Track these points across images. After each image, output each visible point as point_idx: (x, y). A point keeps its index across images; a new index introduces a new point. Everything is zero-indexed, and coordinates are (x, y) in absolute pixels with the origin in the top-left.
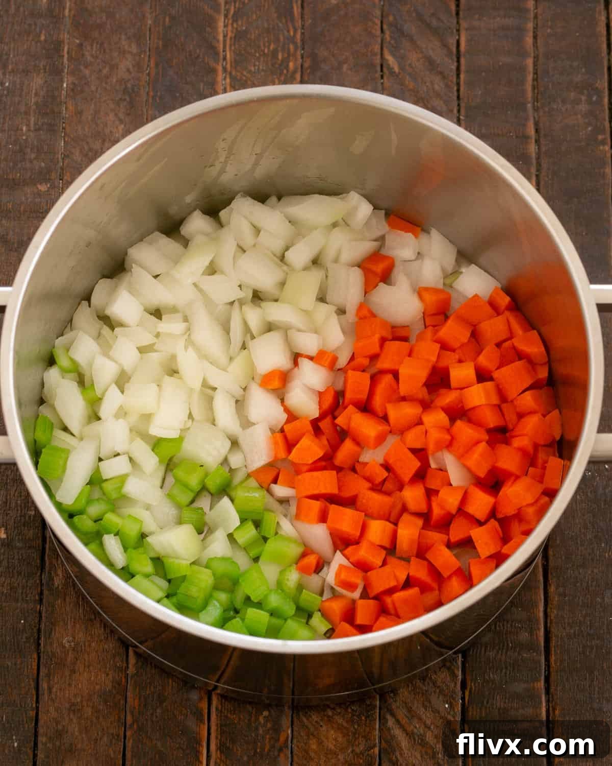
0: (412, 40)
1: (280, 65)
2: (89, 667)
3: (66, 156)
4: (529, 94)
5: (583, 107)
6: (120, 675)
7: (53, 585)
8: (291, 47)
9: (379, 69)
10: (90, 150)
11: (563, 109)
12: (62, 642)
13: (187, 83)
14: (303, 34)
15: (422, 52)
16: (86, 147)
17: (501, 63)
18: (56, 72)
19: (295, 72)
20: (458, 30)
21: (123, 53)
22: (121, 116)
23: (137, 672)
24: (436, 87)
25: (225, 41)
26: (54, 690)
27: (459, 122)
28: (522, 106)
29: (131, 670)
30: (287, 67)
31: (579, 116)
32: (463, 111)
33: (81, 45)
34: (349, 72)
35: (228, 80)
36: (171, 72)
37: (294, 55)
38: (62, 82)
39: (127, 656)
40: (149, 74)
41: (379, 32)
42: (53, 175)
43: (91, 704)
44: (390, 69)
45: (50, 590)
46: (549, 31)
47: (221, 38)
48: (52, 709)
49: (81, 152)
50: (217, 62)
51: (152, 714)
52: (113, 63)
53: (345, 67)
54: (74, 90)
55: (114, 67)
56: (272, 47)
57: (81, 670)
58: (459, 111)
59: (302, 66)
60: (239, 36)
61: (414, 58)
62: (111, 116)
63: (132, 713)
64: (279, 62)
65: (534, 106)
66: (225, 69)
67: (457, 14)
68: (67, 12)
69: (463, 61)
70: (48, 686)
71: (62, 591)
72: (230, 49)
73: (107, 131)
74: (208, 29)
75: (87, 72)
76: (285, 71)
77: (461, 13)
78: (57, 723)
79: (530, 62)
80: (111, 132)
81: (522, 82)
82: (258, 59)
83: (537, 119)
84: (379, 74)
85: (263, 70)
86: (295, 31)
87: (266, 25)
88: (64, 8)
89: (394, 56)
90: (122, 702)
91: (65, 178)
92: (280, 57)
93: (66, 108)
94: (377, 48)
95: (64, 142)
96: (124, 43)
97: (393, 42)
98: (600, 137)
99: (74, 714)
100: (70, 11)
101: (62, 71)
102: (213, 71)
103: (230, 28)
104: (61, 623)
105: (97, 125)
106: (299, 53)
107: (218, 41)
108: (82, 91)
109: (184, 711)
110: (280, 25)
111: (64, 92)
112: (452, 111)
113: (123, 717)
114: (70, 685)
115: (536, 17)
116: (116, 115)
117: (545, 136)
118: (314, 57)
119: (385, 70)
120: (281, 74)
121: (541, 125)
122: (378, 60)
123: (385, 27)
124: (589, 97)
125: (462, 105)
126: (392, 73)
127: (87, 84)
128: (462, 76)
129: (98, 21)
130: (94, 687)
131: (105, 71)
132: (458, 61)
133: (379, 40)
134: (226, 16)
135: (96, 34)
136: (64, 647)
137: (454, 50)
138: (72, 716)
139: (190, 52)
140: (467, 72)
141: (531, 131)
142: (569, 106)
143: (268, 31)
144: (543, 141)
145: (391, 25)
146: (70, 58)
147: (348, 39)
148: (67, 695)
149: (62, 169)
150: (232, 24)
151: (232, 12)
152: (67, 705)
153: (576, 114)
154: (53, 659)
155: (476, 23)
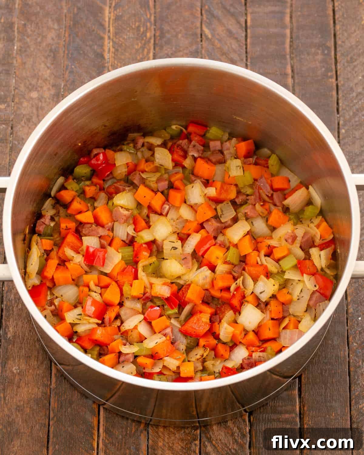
0: (219, 20)
1: (142, 34)
2: (28, 384)
3: (16, 88)
4: (288, 50)
5: (320, 57)
6: (47, 389)
7: (7, 336)
8: (148, 24)
9: (199, 36)
10: (30, 84)
11: (308, 58)
12: (12, 370)
13: (87, 46)
14: (155, 17)
15: (225, 26)
16: (28, 83)
17: (271, 33)
18: (10, 40)
19: (150, 38)
20: (246, 14)
21: (49, 28)
22: (49, 65)
23: (57, 387)
24: (234, 47)
25: (109, 22)
26: (7, 398)
27: (246, 67)
28: (284, 57)
29: (53, 386)
30: (146, 36)
31: (317, 62)
32: (249, 60)
33: (25, 25)
34: (182, 38)
35: (111, 43)
36: (77, 40)
37: (150, 29)
38: (14, 45)
39: (51, 378)
40: (65, 41)
41: (199, 15)
42: (8, 99)
43: (29, 406)
44: (206, 37)
45: (5, 339)
46: (299, 13)
47: (107, 19)
48: (6, 409)
49: (25, 86)
50: (105, 33)
51: (65, 412)
52: (44, 34)
53: (180, 35)
54: (20, 51)
55: (44, 37)
56: (137, 24)
57: (23, 386)
58: (247, 60)
59: (155, 35)
60: (118, 18)
61: (220, 30)
62: (43, 65)
63: (53, 410)
64: (141, 33)
65: (290, 57)
66: (109, 38)
67: (246, 4)
68: (17, 6)
69: (249, 31)
70: (4, 396)
71: (12, 340)
72: (113, 27)
73: (40, 74)
74: (100, 15)
75: (28, 40)
76: (145, 38)
77: (248, 4)
78: (9, 417)
79: (288, 32)
80: (42, 74)
81: (284, 43)
82: (129, 31)
83: (292, 64)
84: (199, 39)
85: (132, 38)
86: (151, 15)
87: (133, 12)
88: (15, 4)
89: (209, 29)
90: (48, 405)
91: (16, 101)
92: (142, 30)
93: (16, 61)
94: (198, 25)
95: (15, 80)
96: (50, 23)
97: (208, 21)
98: (329, 74)
99: (19, 411)
100: (19, 5)
101: (14, 39)
102: (102, 38)
103: (112, 14)
104: (12, 359)
105: (34, 70)
106: (153, 27)
107: (105, 21)
108: (25, 51)
109: (84, 410)
110: (142, 12)
111: (15, 52)
112: (242, 60)
113: (48, 413)
114: (16, 395)
115: (291, 6)
116: (45, 64)
117: (298, 74)
118: (162, 30)
119: (203, 37)
120: (142, 39)
121: (295, 67)
122: (199, 31)
123: (203, 12)
124: (323, 51)
125: (249, 56)
126: (207, 39)
127: (29, 47)
128: (248, 40)
129: (35, 11)
130: (31, 396)
131: (39, 40)
132: (246, 31)
133: (200, 20)
134: (110, 7)
135: (33, 18)
136: (13, 373)
137: (244, 25)
138: (17, 413)
139: (89, 28)
140: (251, 37)
141: (289, 71)
142: (311, 57)
143: (135, 15)
144: (296, 76)
145: (206, 11)
146: (19, 32)
147: (182, 20)
148: (15, 401)
149: (14, 96)
150: (114, 12)
151: (113, 4)
152: (15, 407)
153: (315, 61)
154: (7, 380)
155: (256, 10)
